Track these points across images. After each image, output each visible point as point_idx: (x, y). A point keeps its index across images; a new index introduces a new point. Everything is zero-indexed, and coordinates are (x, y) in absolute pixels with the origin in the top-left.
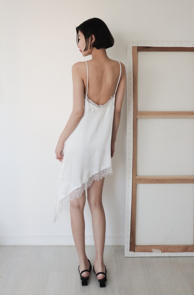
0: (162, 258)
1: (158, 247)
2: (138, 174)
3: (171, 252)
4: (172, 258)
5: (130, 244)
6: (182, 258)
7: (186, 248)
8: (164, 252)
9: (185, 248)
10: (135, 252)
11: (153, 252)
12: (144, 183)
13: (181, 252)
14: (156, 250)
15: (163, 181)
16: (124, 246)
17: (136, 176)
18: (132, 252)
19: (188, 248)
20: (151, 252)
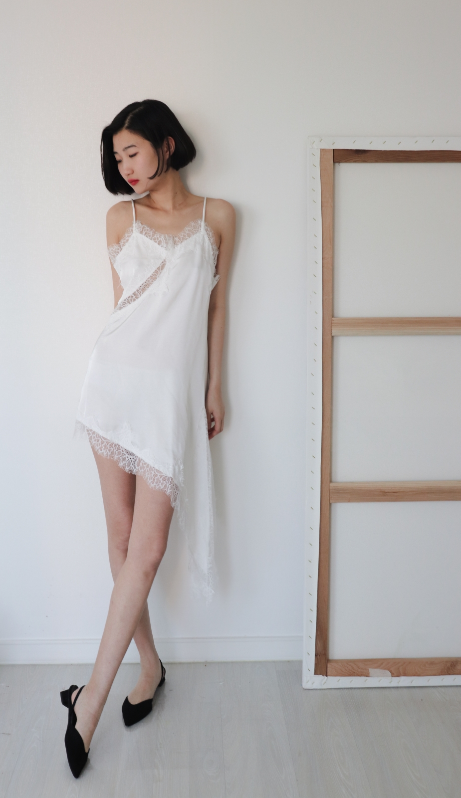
0: (393, 690)
1: (382, 664)
2: (334, 479)
3: (414, 676)
4: (417, 690)
5: (316, 655)
6: (440, 688)
7: (451, 666)
8: (398, 676)
9: (449, 665)
10: (327, 676)
11: (370, 675)
12: (349, 501)
13: (439, 675)
14: (378, 671)
15: (396, 494)
16: (301, 662)
17: (331, 481)
18: (320, 677)
19: (455, 666)
20: (366, 676)
